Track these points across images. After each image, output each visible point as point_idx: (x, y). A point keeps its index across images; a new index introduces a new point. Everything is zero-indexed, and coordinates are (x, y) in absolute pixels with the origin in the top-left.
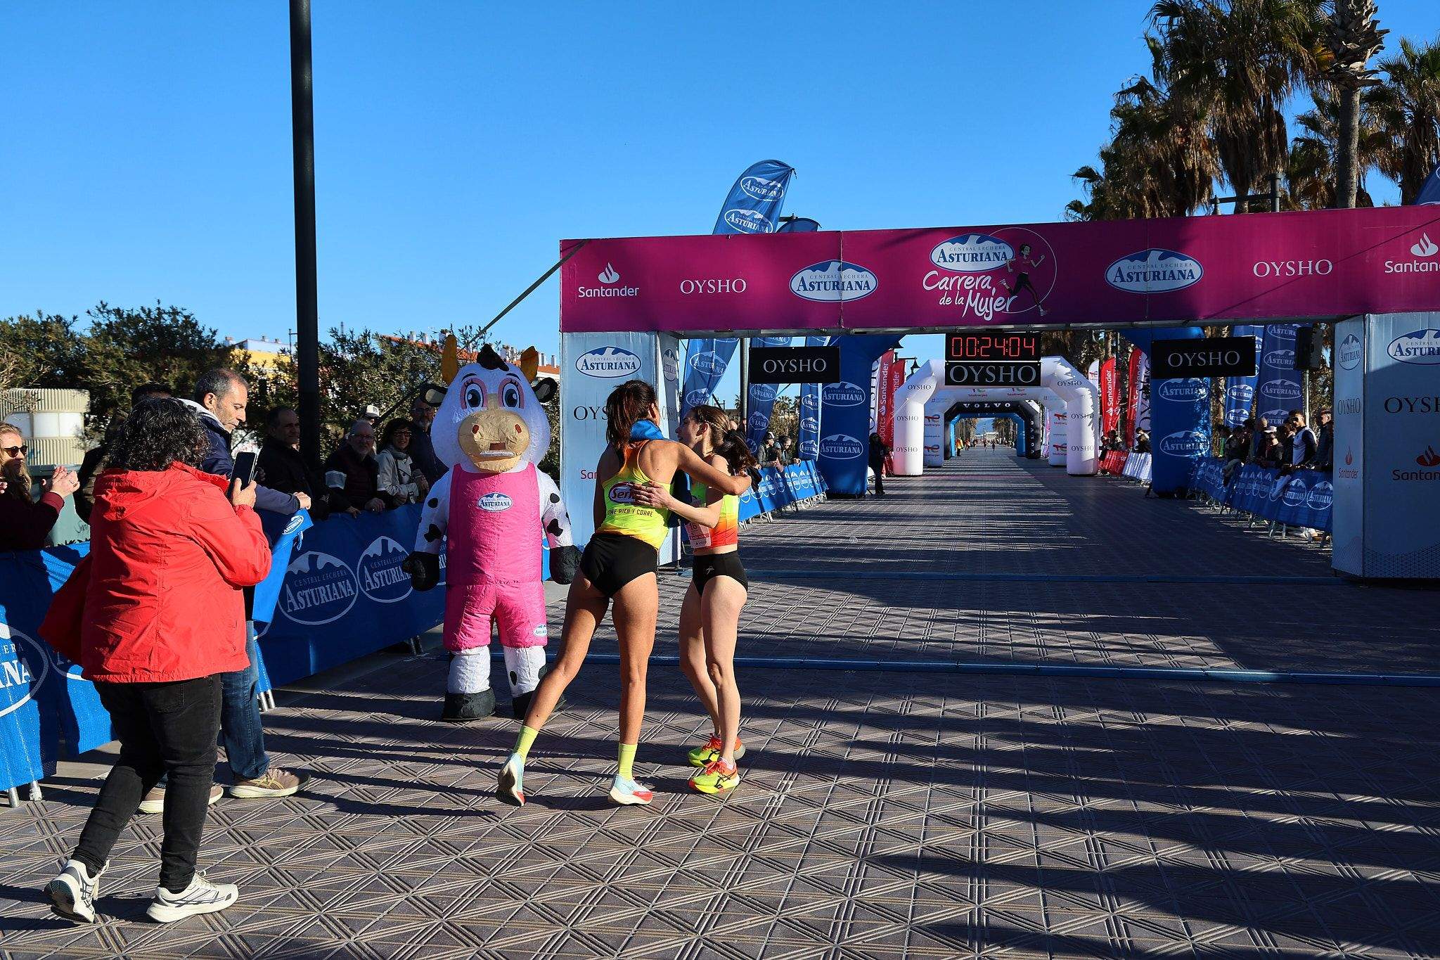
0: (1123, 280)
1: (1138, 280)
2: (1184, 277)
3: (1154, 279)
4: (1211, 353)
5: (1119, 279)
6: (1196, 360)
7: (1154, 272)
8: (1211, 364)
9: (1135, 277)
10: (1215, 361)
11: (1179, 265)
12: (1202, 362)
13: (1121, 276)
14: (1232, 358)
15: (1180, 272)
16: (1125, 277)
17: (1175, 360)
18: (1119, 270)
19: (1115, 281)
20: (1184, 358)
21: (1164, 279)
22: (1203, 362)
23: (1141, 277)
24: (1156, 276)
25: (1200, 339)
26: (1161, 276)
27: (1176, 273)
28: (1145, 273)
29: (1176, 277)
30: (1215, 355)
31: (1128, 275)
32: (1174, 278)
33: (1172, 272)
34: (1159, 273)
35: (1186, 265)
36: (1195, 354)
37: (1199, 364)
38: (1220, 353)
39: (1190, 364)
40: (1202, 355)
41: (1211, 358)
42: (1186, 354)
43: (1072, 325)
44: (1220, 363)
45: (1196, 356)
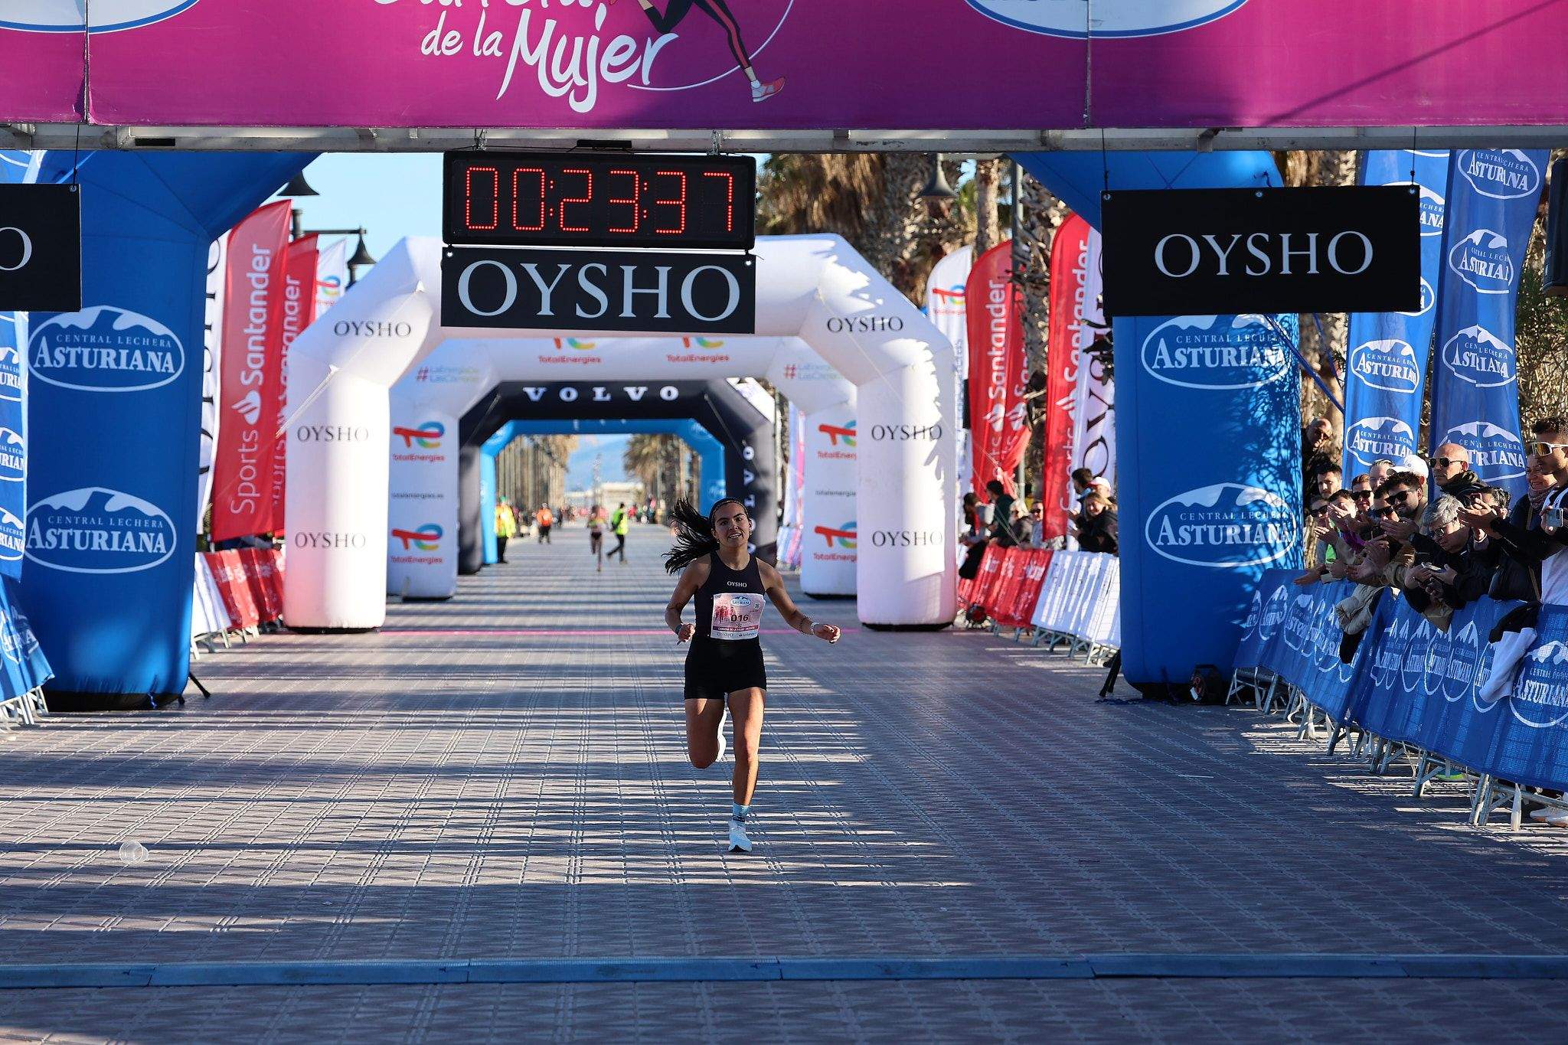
4: (1286, 238)
6: (1241, 256)
8: (1286, 270)
10: (1299, 263)
12: (1258, 265)
14: (1350, 253)
17: (1177, 255)
20: (1205, 247)
22: (1262, 265)
25: (1254, 190)
30: (1300, 243)
36: (1236, 237)
37: (1249, 271)
38: (1313, 237)
39: (1223, 271)
40: (1259, 243)
41: (1286, 253)
42: (1210, 239)
43: (853, 134)
44: (1313, 270)
45: (1242, 242)
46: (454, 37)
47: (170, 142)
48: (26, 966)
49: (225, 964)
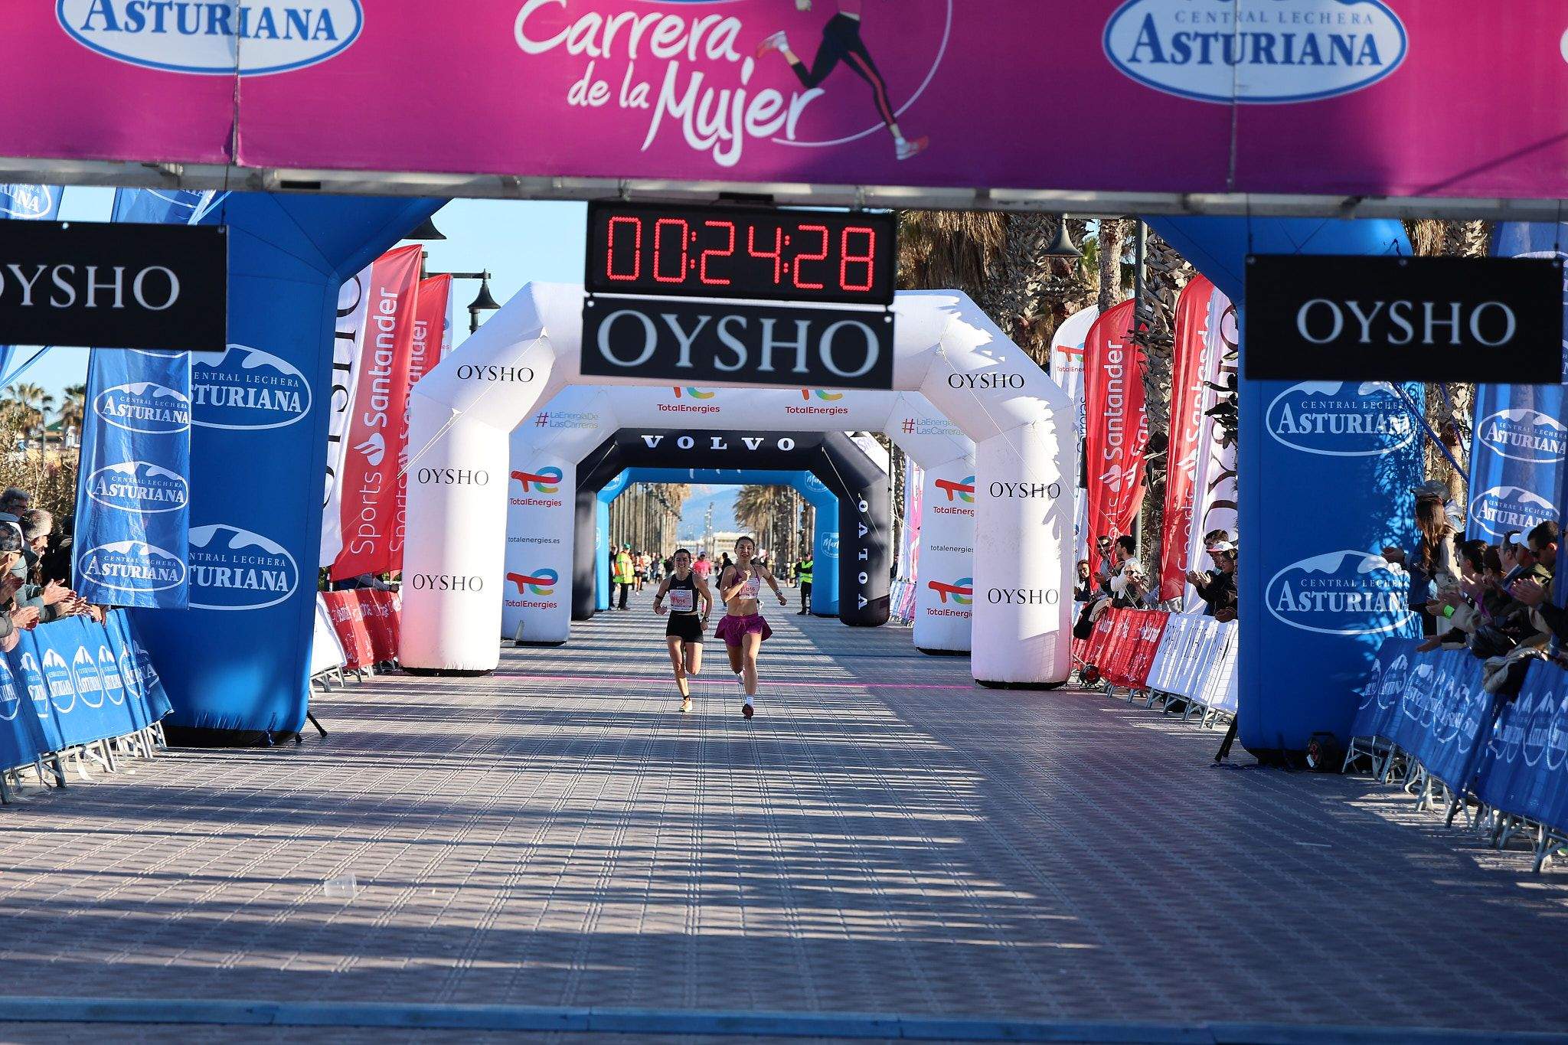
0: (1158, 57)
1: (1205, 59)
2: (1348, 56)
3: (1256, 59)
4: (1428, 307)
5: (1145, 53)
6: (1383, 325)
7: (1257, 37)
8: (1428, 339)
9: (1196, 47)
10: (1443, 333)
11: (1334, 18)
12: (1400, 333)
13: (1154, 44)
14: (1493, 324)
15: (1337, 40)
16: (1167, 49)
17: (1320, 321)
18: (1149, 24)
19: (1134, 59)
20: (1348, 315)
21: (1288, 59)
22: (1404, 333)
23: (1216, 48)
24: (1262, 48)
26: (1278, 51)
27: (1324, 46)
28: (1228, 39)
29: (1325, 56)
30: (1441, 312)
31: (1177, 42)
32: (1317, 60)
33: (1311, 39)
34: (1271, 39)
35: (1355, 19)
36: (1379, 304)
37: (1391, 339)
38: (1456, 307)
39: (1365, 338)
40: (1401, 311)
41: (1429, 322)
42: (1353, 305)
43: (995, 194)
44: (1455, 339)
45: (1385, 311)
46: (601, 89)
47: (316, 185)
48: (150, 1001)
49: (348, 1005)
